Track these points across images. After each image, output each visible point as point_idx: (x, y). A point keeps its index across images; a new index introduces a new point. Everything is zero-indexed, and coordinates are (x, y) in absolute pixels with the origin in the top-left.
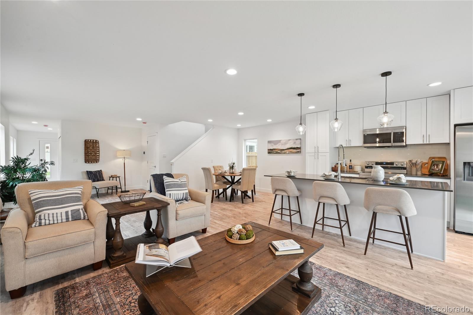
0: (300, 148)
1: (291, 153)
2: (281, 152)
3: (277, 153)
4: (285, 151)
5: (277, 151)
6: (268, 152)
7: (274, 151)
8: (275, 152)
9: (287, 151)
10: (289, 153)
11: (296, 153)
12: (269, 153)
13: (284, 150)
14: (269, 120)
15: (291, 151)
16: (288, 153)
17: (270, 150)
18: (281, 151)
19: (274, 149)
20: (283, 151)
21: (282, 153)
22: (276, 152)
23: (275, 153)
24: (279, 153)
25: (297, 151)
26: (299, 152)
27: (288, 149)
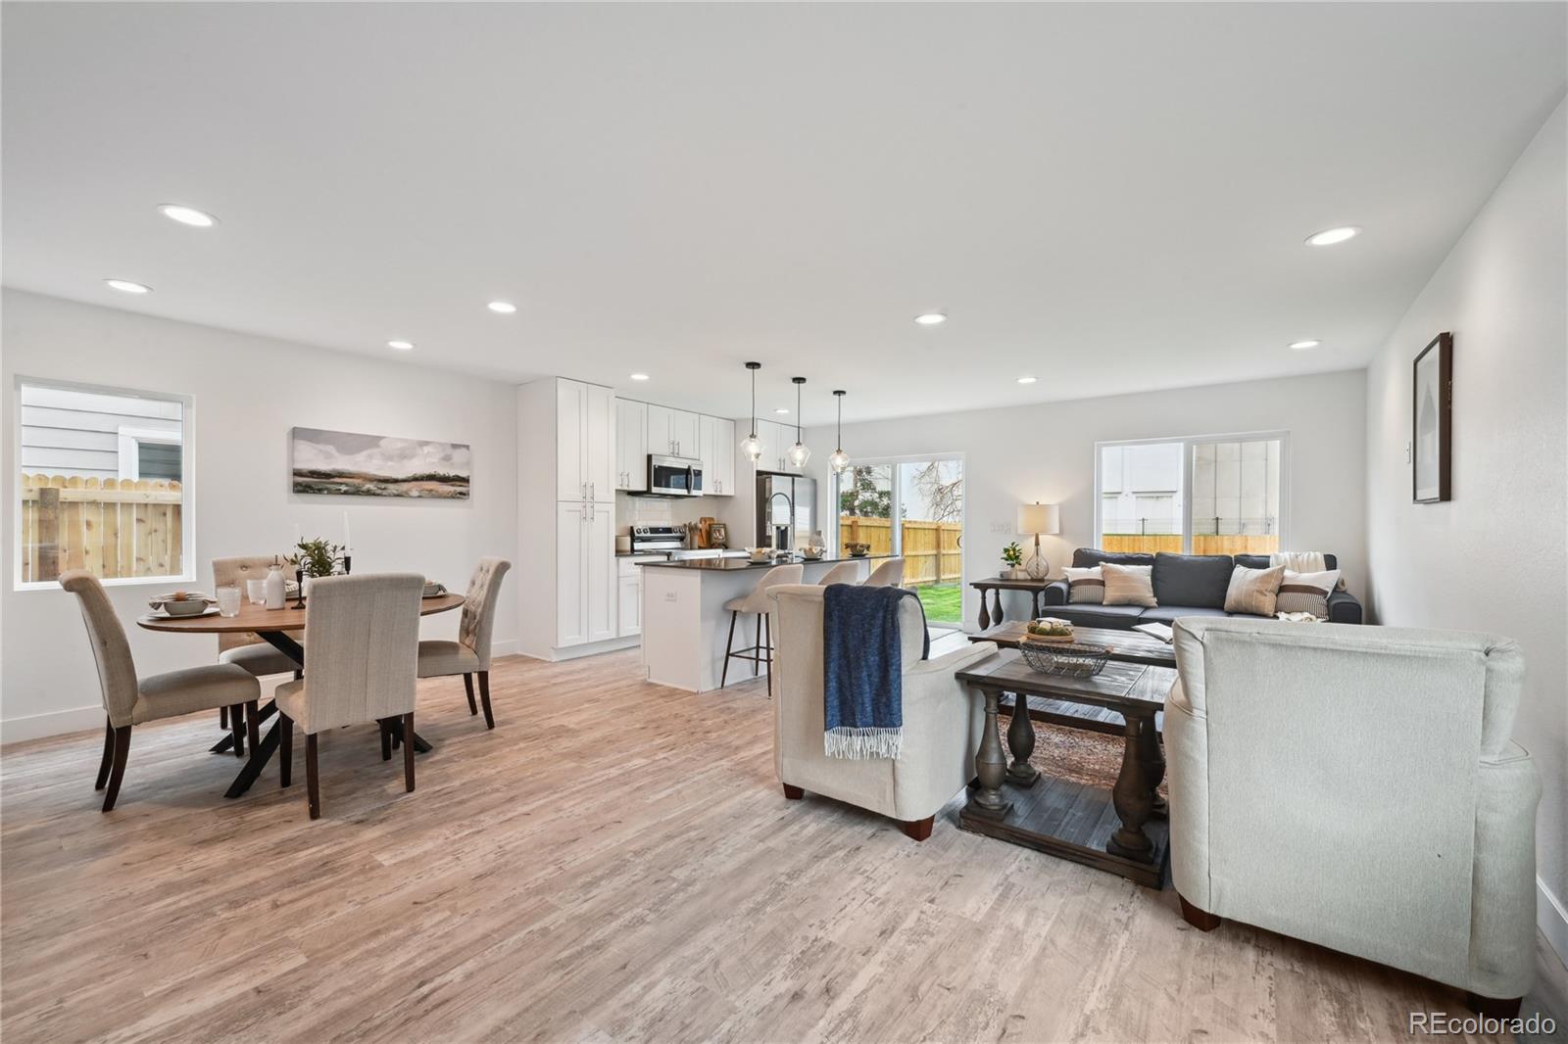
0: (466, 480)
1: (434, 497)
2: (379, 491)
3: (357, 492)
4: (405, 486)
5: (356, 481)
6: (296, 485)
7: (341, 484)
8: (344, 488)
9: (414, 489)
10: (420, 497)
11: (453, 498)
12: (301, 488)
13: (396, 481)
14: (401, 345)
15: (431, 490)
16: (415, 493)
17: (313, 474)
18: (383, 486)
19: (341, 475)
20: (392, 488)
21: (384, 493)
22: (352, 489)
23: (346, 493)
24: (369, 493)
25: (459, 489)
26: (464, 494)
27: (416, 479)
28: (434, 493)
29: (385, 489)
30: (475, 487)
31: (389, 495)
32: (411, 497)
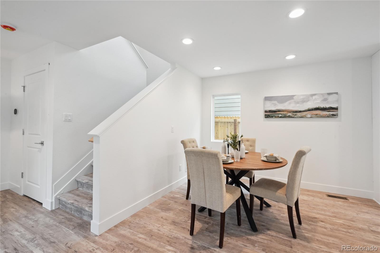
0: (336, 109)
1: (318, 117)
2: (293, 116)
3: (285, 117)
4: (304, 114)
5: (284, 113)
6: (265, 115)
7: (279, 114)
8: (280, 115)
9: (309, 114)
10: (311, 117)
11: (328, 117)
12: (267, 116)
13: (300, 112)
14: (291, 57)
15: (317, 114)
16: (309, 116)
17: (270, 111)
18: (295, 114)
19: (279, 111)
20: (299, 114)
21: (296, 116)
22: (283, 116)
23: (281, 117)
24: (289, 117)
25: (331, 113)
26: (335, 115)
27: (309, 110)
28: (318, 115)
29: (296, 115)
30: (341, 112)
31: (298, 117)
32: (307, 117)
